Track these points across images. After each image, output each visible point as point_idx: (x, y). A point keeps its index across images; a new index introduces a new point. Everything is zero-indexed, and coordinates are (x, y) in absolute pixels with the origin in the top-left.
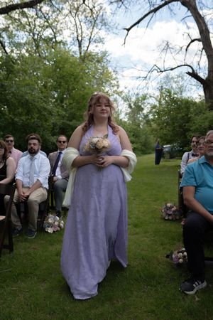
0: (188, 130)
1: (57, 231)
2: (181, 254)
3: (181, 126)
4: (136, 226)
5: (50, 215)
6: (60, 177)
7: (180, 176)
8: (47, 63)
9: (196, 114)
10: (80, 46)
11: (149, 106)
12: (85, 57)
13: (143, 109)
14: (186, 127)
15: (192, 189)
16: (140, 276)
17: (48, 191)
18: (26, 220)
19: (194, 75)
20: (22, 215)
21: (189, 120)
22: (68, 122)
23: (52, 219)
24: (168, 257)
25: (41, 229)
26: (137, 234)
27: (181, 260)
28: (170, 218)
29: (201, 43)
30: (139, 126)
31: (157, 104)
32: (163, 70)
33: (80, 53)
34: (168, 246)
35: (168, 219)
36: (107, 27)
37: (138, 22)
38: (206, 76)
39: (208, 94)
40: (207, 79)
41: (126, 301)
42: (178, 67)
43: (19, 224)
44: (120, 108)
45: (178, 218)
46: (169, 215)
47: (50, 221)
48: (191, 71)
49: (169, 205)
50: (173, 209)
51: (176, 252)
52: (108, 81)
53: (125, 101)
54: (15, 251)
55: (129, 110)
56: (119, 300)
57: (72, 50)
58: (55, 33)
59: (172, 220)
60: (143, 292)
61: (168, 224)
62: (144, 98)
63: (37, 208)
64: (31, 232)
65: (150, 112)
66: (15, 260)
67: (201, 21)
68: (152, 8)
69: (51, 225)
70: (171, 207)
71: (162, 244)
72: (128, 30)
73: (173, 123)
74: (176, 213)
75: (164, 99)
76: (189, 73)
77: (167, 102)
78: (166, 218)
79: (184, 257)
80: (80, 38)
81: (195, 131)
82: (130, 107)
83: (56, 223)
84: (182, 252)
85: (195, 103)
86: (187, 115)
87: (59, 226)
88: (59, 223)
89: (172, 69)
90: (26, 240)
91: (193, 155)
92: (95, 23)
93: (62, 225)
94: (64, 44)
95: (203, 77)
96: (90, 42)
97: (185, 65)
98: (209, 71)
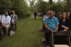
0: (45, 9)
4: (32, 33)
5: (11, 31)
6: (13, 21)
7: (43, 21)
9: (47, 6)
11: (35, 3)
13: (34, 4)
15: (47, 24)
16: (34, 45)
17: (10, 25)
18: (5, 32)
20: (4, 31)
23: (12, 32)
24: (40, 40)
25: (9, 34)
26: (33, 35)
27: (43, 41)
30: (33, 8)
31: (37, 2)
34: (40, 38)
43: (3, 33)
46: (41, 30)
47: (11, 32)
49: (40, 28)
51: (42, 39)
53: (29, 1)
54: (2, 40)
55: (30, 4)
61: (40, 32)
62: (34, 1)
63: (8, 29)
64: (6, 35)
65: (36, 5)
66: (3, 43)
71: (39, 37)
73: (41, 8)
77: (40, 2)
79: (44, 40)
81: (47, 10)
83: (13, 33)
84: (44, 39)
86: (45, 6)
87: (14, 34)
90: (5, 37)
91: (46, 16)
93: (14, 33)
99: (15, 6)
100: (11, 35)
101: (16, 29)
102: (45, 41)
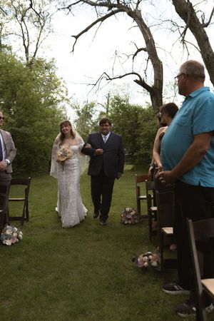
0: (138, 136)
1: (16, 243)
2: (146, 258)
3: (130, 132)
5: (8, 226)
9: (144, 121)
10: (27, 51)
11: (98, 113)
12: (31, 63)
13: (91, 116)
14: (135, 133)
16: (110, 284)
19: (141, 83)
21: (137, 126)
23: (10, 230)
24: (133, 260)
27: (146, 263)
28: (130, 222)
29: (147, 53)
30: (87, 132)
32: (112, 78)
33: (27, 59)
34: (131, 251)
35: (128, 224)
37: (86, 30)
38: (153, 84)
39: (155, 102)
40: (153, 86)
41: (99, 312)
42: (126, 75)
45: (137, 222)
46: (129, 219)
47: (8, 232)
48: (139, 79)
49: (128, 209)
50: (132, 213)
51: (141, 256)
52: (56, 87)
53: (73, 108)
55: (78, 117)
56: (92, 311)
57: (19, 56)
59: (131, 224)
62: (92, 106)
67: (147, 32)
68: (100, 17)
69: (9, 237)
70: (131, 211)
71: (126, 249)
72: (77, 37)
73: (123, 129)
74: (135, 217)
75: (113, 106)
76: (136, 81)
77: (116, 109)
78: (126, 222)
79: (149, 260)
81: (145, 136)
82: (79, 114)
83: (15, 235)
84: (148, 255)
85: (143, 110)
86: (136, 121)
87: (18, 238)
88: (18, 234)
89: (120, 77)
92: (42, 28)
93: (20, 236)
94: (10, 48)
95: (149, 85)
96: (37, 48)
97: (132, 73)
98: (156, 80)
99: (19, 127)
100: (8, 243)
101: (27, 219)
102: (154, 264)
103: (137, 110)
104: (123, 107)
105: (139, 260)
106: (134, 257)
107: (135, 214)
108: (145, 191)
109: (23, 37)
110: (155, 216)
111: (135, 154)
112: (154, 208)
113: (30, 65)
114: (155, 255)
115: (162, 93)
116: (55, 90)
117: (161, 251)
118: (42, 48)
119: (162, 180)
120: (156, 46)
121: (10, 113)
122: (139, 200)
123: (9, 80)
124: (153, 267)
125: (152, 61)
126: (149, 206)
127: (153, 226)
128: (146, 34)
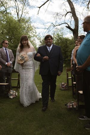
1: (15, 97)
3: (64, 50)
5: (11, 90)
8: (3, 23)
9: (70, 45)
10: (18, 15)
12: (20, 20)
14: (66, 50)
16: (55, 115)
19: (69, 27)
21: (67, 47)
22: (14, 49)
27: (71, 106)
28: (64, 89)
29: (71, 13)
32: (55, 25)
33: (18, 18)
34: (65, 101)
36: (30, 6)
37: (44, 4)
38: (74, 28)
39: (75, 36)
40: (74, 29)
42: (62, 24)
44: (36, 43)
45: (67, 89)
47: (11, 93)
48: (67, 26)
50: (65, 85)
51: (69, 103)
52: (31, 30)
57: (14, 17)
58: (6, 9)
59: (65, 90)
60: (58, 122)
61: (63, 92)
67: (71, 4)
69: (12, 95)
70: (64, 84)
71: (62, 101)
72: (40, 8)
74: (67, 87)
76: (67, 27)
78: (62, 89)
79: (73, 105)
80: (18, 11)
82: (41, 42)
83: (14, 94)
84: (72, 103)
85: (70, 40)
86: (66, 45)
87: (15, 95)
88: (15, 93)
89: (59, 25)
92: (24, 4)
93: (17, 94)
94: (11, 14)
95: (72, 28)
96: (22, 13)
97: (65, 23)
98: (75, 26)
100: (11, 97)
101: (19, 88)
103: (67, 40)
104: (60, 39)
105: (68, 105)
106: (66, 104)
107: (66, 85)
108: (71, 76)
109: (16, 8)
110: (75, 86)
111: (66, 59)
112: (75, 83)
113: (19, 21)
114: (75, 103)
115: (78, 32)
116: (31, 32)
117: (78, 101)
118: (24, 13)
119: (77, 70)
120: (75, 10)
121: (11, 42)
122: (68, 79)
123: (10, 28)
124: (74, 108)
125: (74, 17)
126: (72, 82)
127: (74, 91)
128: (71, 5)
